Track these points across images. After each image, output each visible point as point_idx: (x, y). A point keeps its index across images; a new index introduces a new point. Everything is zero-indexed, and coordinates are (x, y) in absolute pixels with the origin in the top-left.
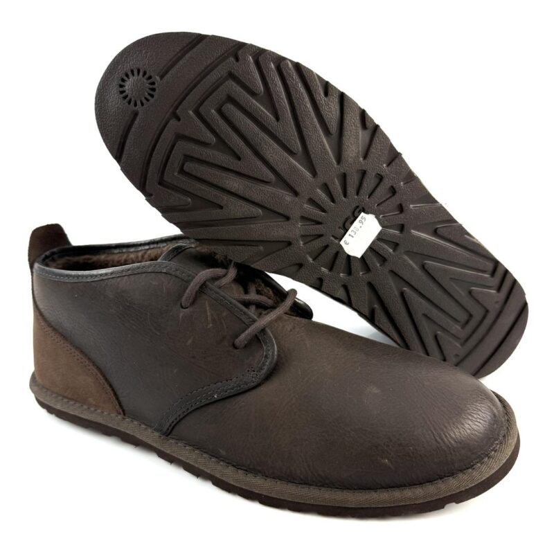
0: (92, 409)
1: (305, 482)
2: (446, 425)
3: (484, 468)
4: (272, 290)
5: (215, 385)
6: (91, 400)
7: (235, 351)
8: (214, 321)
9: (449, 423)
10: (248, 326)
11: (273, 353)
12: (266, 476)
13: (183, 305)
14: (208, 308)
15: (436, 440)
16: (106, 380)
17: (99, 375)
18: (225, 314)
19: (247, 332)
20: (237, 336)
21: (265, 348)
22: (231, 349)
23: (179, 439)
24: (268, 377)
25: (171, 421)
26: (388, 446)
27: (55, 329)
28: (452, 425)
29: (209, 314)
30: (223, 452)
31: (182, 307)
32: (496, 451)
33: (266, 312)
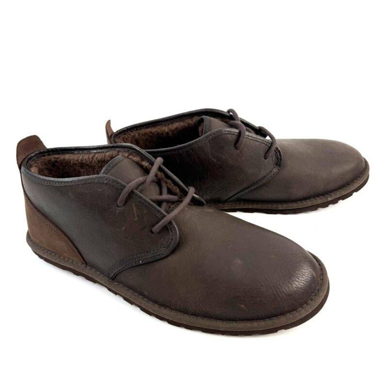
0: (66, 259)
1: (195, 314)
2: (282, 285)
3: (303, 311)
4: (179, 188)
5: (140, 255)
6: (65, 254)
7: (153, 235)
8: (138, 216)
9: (283, 284)
10: (160, 220)
11: (176, 237)
12: (171, 309)
13: (119, 205)
14: (134, 208)
15: (274, 294)
16: (74, 244)
17: (69, 241)
18: (145, 212)
19: (159, 224)
20: (153, 226)
21: (171, 234)
22: (150, 233)
23: (120, 282)
24: (173, 252)
25: (114, 272)
26: (244, 297)
27: (39, 211)
28: (285, 285)
29: (135, 211)
30: (146, 293)
31: (118, 207)
32: (312, 300)
33: (174, 205)
